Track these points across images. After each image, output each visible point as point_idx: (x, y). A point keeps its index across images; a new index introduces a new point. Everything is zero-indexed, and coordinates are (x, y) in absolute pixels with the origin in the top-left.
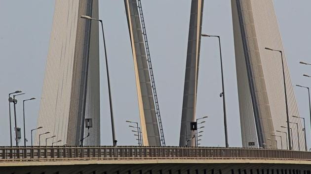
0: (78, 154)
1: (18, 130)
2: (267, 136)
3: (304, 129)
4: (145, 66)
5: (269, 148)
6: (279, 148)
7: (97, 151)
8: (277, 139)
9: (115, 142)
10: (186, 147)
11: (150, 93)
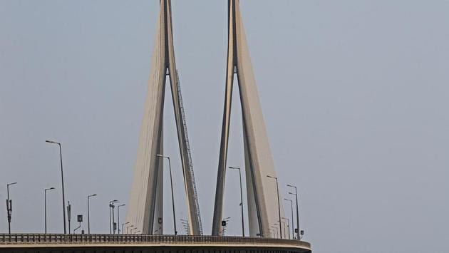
0: (150, 239)
1: (115, 224)
2: (265, 230)
3: (288, 226)
4: (191, 186)
5: (266, 237)
6: (273, 237)
7: (161, 238)
8: (271, 231)
9: (176, 232)
10: (215, 236)
11: (194, 202)
